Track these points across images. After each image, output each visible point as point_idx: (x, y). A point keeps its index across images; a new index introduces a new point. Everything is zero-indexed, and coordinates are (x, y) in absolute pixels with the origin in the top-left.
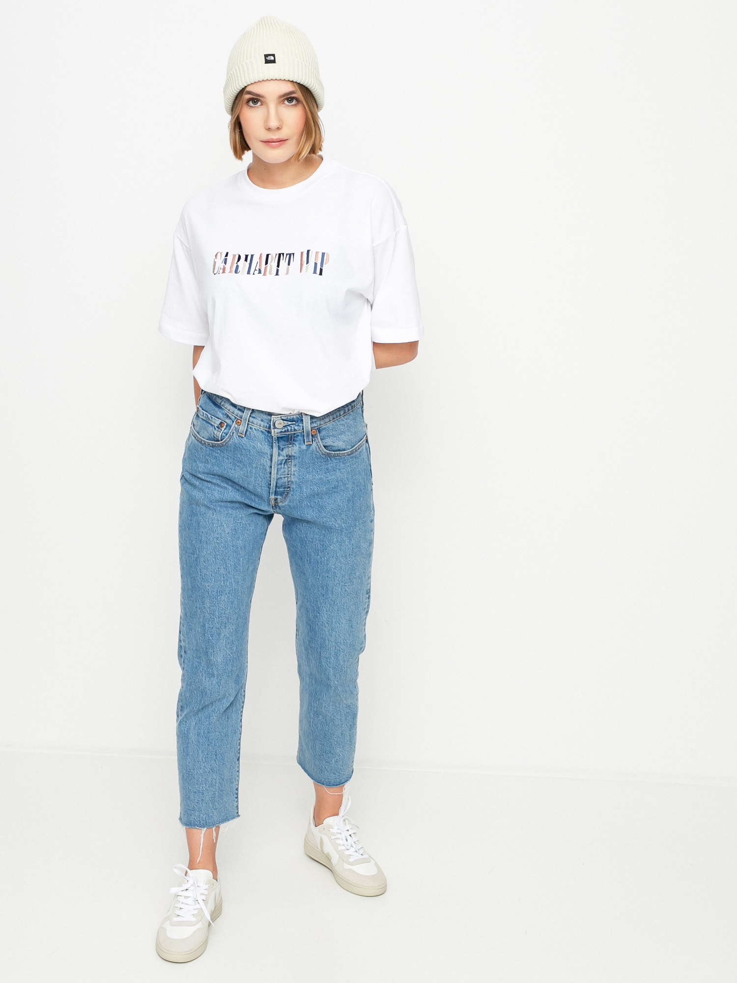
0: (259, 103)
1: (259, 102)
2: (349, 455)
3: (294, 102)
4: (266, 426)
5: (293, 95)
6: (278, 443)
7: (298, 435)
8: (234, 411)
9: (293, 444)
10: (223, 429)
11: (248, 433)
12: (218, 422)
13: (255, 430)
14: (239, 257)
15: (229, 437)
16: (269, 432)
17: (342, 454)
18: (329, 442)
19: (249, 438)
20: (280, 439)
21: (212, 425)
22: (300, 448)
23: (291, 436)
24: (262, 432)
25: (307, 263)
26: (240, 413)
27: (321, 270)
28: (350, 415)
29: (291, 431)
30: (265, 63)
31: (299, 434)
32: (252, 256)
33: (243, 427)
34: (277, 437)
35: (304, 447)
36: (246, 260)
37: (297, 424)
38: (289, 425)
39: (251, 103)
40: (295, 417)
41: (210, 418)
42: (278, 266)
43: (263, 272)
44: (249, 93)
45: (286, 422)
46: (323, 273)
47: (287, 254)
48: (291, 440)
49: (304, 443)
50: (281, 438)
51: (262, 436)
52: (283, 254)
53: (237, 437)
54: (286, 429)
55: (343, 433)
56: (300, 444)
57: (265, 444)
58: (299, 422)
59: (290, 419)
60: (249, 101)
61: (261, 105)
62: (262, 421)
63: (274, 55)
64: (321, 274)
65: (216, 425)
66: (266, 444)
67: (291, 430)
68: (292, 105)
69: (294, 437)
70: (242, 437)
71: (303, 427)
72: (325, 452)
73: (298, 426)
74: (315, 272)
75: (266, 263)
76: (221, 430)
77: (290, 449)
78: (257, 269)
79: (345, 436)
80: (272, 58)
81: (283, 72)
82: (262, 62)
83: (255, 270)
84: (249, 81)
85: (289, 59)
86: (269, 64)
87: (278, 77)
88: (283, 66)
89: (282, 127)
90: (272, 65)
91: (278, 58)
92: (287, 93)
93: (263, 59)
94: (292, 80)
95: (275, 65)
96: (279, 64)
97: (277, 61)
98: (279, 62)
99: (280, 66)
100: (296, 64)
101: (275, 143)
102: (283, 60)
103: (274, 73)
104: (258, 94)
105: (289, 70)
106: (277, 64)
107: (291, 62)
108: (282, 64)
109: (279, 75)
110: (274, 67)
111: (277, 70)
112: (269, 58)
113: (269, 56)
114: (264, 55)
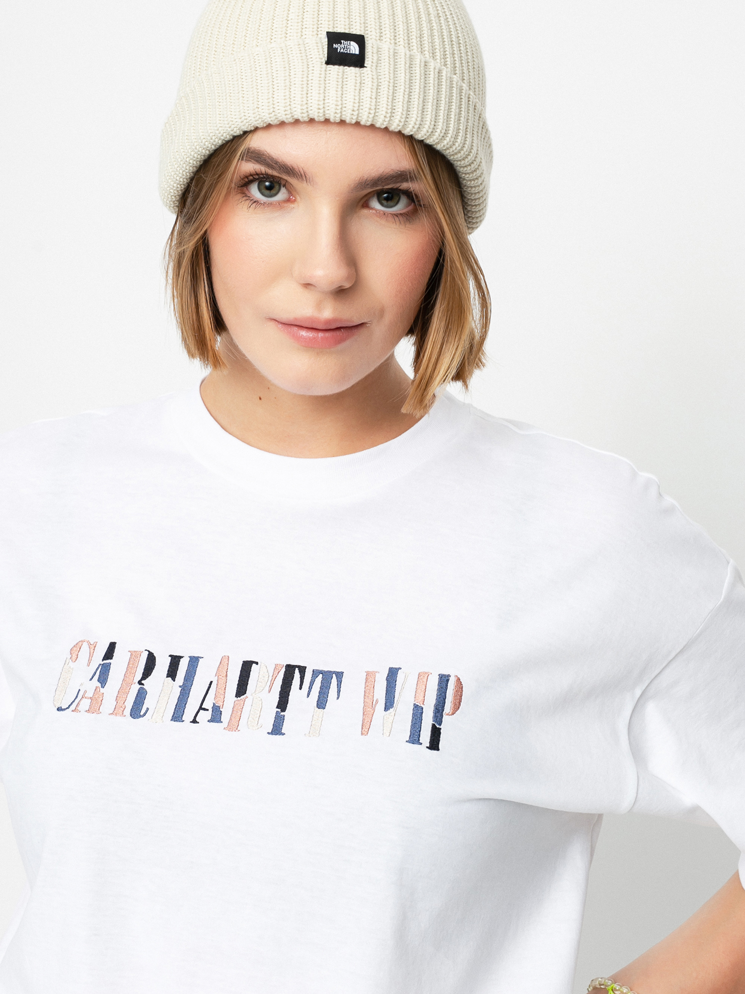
0: (282, 195)
1: (283, 190)
3: (401, 206)
5: (404, 186)
14: (151, 661)
25: (389, 704)
27: (436, 734)
30: (328, 63)
32: (194, 661)
36: (172, 673)
39: (254, 191)
42: (283, 704)
43: (225, 717)
44: (256, 156)
46: (441, 745)
47: (315, 673)
52: (302, 670)
60: (246, 182)
61: (288, 200)
63: (360, 40)
64: (434, 745)
68: (397, 215)
74: (414, 738)
75: (242, 689)
78: (208, 704)
80: (354, 48)
81: (386, 102)
82: (318, 60)
83: (201, 708)
84: (268, 116)
85: (411, 58)
86: (342, 67)
87: (368, 117)
88: (388, 79)
89: (353, 286)
90: (351, 71)
91: (375, 50)
92: (385, 174)
93: (321, 50)
94: (411, 133)
95: (363, 75)
96: (374, 70)
97: (370, 63)
98: (374, 65)
99: (379, 80)
100: (432, 82)
101: (321, 334)
102: (392, 60)
103: (354, 103)
104: (287, 169)
105: (406, 100)
106: (369, 72)
107: (418, 70)
108: (387, 76)
109: (372, 112)
110: (358, 82)
111: (367, 93)
112: (343, 46)
113: (342, 41)
114: (326, 33)
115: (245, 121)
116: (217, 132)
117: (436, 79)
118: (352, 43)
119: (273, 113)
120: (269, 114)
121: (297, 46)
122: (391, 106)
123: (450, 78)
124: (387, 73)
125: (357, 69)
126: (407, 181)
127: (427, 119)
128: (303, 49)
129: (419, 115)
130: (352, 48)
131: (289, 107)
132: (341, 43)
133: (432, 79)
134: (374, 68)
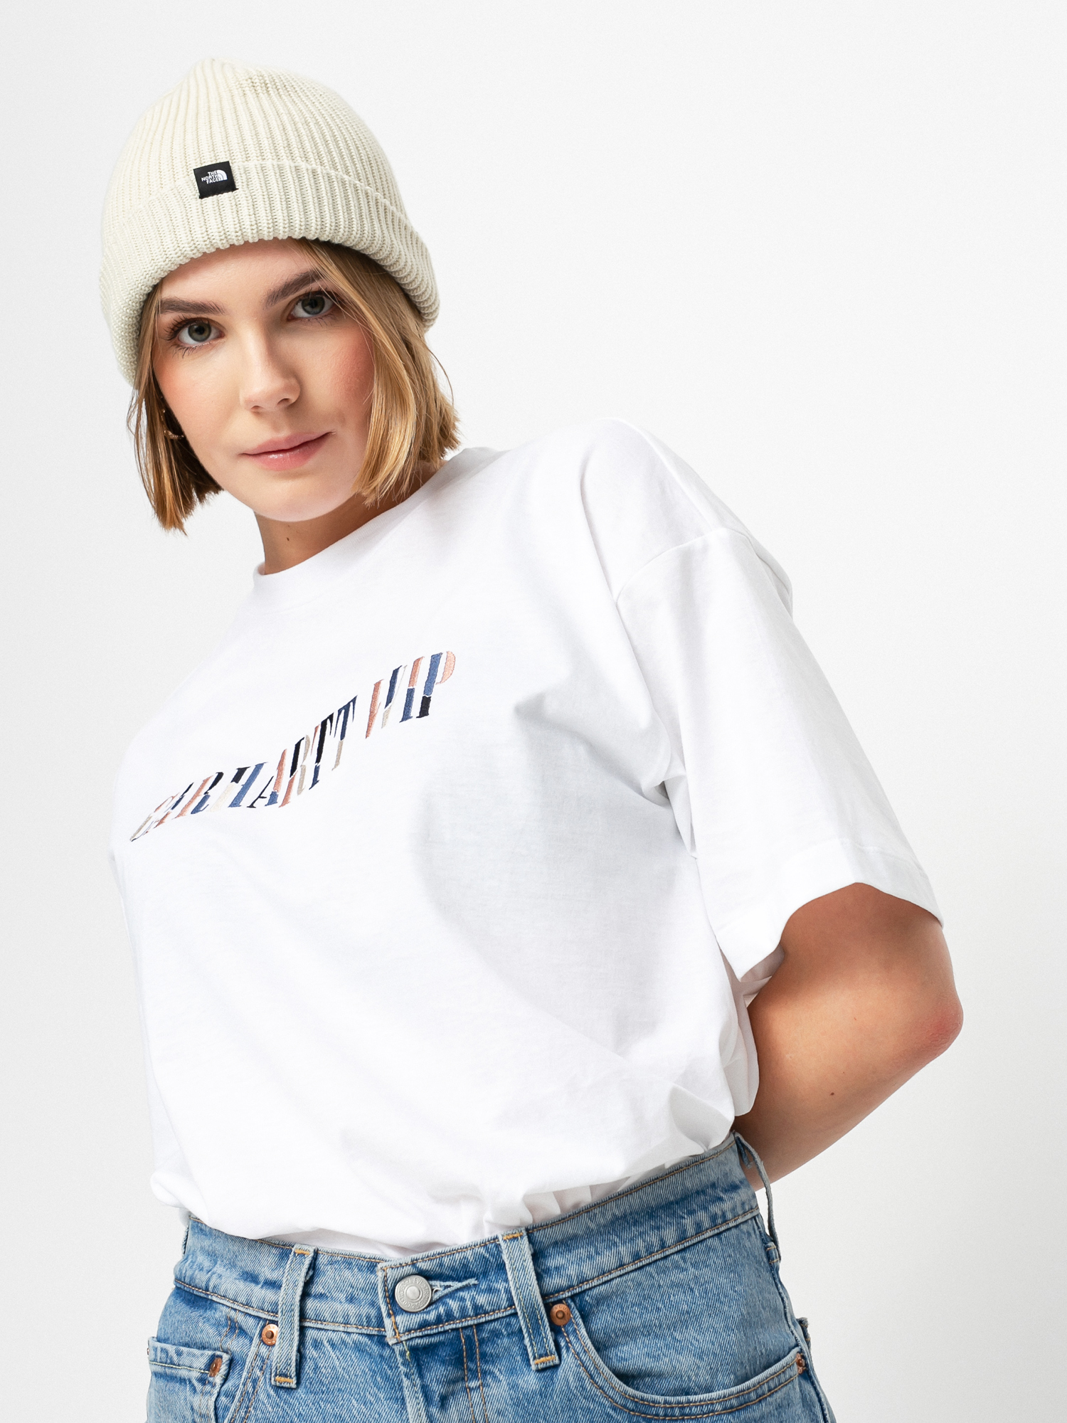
0: (212, 333)
1: (212, 330)
2: (731, 1410)
3: (326, 309)
4: (368, 1317)
5: (315, 286)
6: (421, 1376)
7: (496, 1334)
8: (249, 1296)
9: (485, 1373)
10: (218, 1379)
11: (308, 1367)
12: (201, 1359)
13: (333, 1345)
14: (218, 778)
15: (241, 1402)
16: (381, 1340)
17: (700, 1404)
18: (633, 1355)
19: (316, 1387)
20: (424, 1358)
21: (182, 1381)
22: (514, 1386)
23: (469, 1340)
24: (358, 1348)
25: (390, 699)
26: (269, 1295)
28: (709, 1249)
29: (464, 1315)
30: (202, 197)
31: (496, 1325)
32: (259, 767)
33: (286, 1345)
34: (414, 1350)
35: (530, 1381)
36: (237, 779)
37: (483, 1286)
38: (451, 1295)
39: (185, 337)
40: (469, 1254)
41: (175, 1358)
42: (319, 757)
44: (172, 305)
45: (438, 1284)
46: (430, 710)
47: (339, 712)
48: (471, 1357)
49: (529, 1365)
50: (429, 1350)
51: (360, 1366)
52: (332, 716)
53: (272, 1393)
54: (442, 1309)
55: (686, 1319)
56: (512, 1371)
57: (378, 1399)
58: (492, 1276)
59: (453, 1269)
60: (176, 329)
61: (220, 337)
62: (351, 1299)
63: (226, 167)
64: (424, 712)
65: (195, 1375)
66: (381, 1396)
67: (463, 1310)
69: (482, 1342)
70: (289, 1390)
71: (508, 1291)
72: (624, 1395)
73: (490, 1290)
74: (407, 716)
75: (294, 768)
76: (214, 1386)
77: (476, 1397)
79: (700, 1331)
80: (221, 175)
81: (265, 214)
82: (192, 197)
83: (260, 797)
84: (164, 264)
85: (280, 168)
86: (215, 196)
87: (252, 233)
88: (261, 193)
89: (298, 398)
90: (225, 197)
91: (242, 171)
92: (289, 280)
93: (192, 187)
94: (301, 236)
95: (236, 197)
96: (246, 189)
97: (240, 183)
98: (245, 184)
99: (254, 197)
100: (307, 182)
101: (288, 454)
102: (261, 174)
103: (235, 225)
104: (199, 306)
105: (284, 206)
106: (242, 192)
107: (289, 177)
108: (260, 190)
109: (254, 227)
110: (234, 204)
111: (245, 212)
112: (210, 177)
113: (209, 173)
114: (193, 171)
115: (147, 276)
116: (130, 296)
117: (312, 179)
118: (219, 171)
119: (167, 260)
120: (164, 262)
121: (170, 192)
122: (270, 217)
123: (327, 174)
124: (259, 187)
125: (230, 193)
126: (313, 281)
127: (313, 218)
128: (176, 192)
129: (302, 216)
130: (219, 175)
131: (178, 249)
132: (208, 175)
133: (307, 180)
134: (245, 186)
